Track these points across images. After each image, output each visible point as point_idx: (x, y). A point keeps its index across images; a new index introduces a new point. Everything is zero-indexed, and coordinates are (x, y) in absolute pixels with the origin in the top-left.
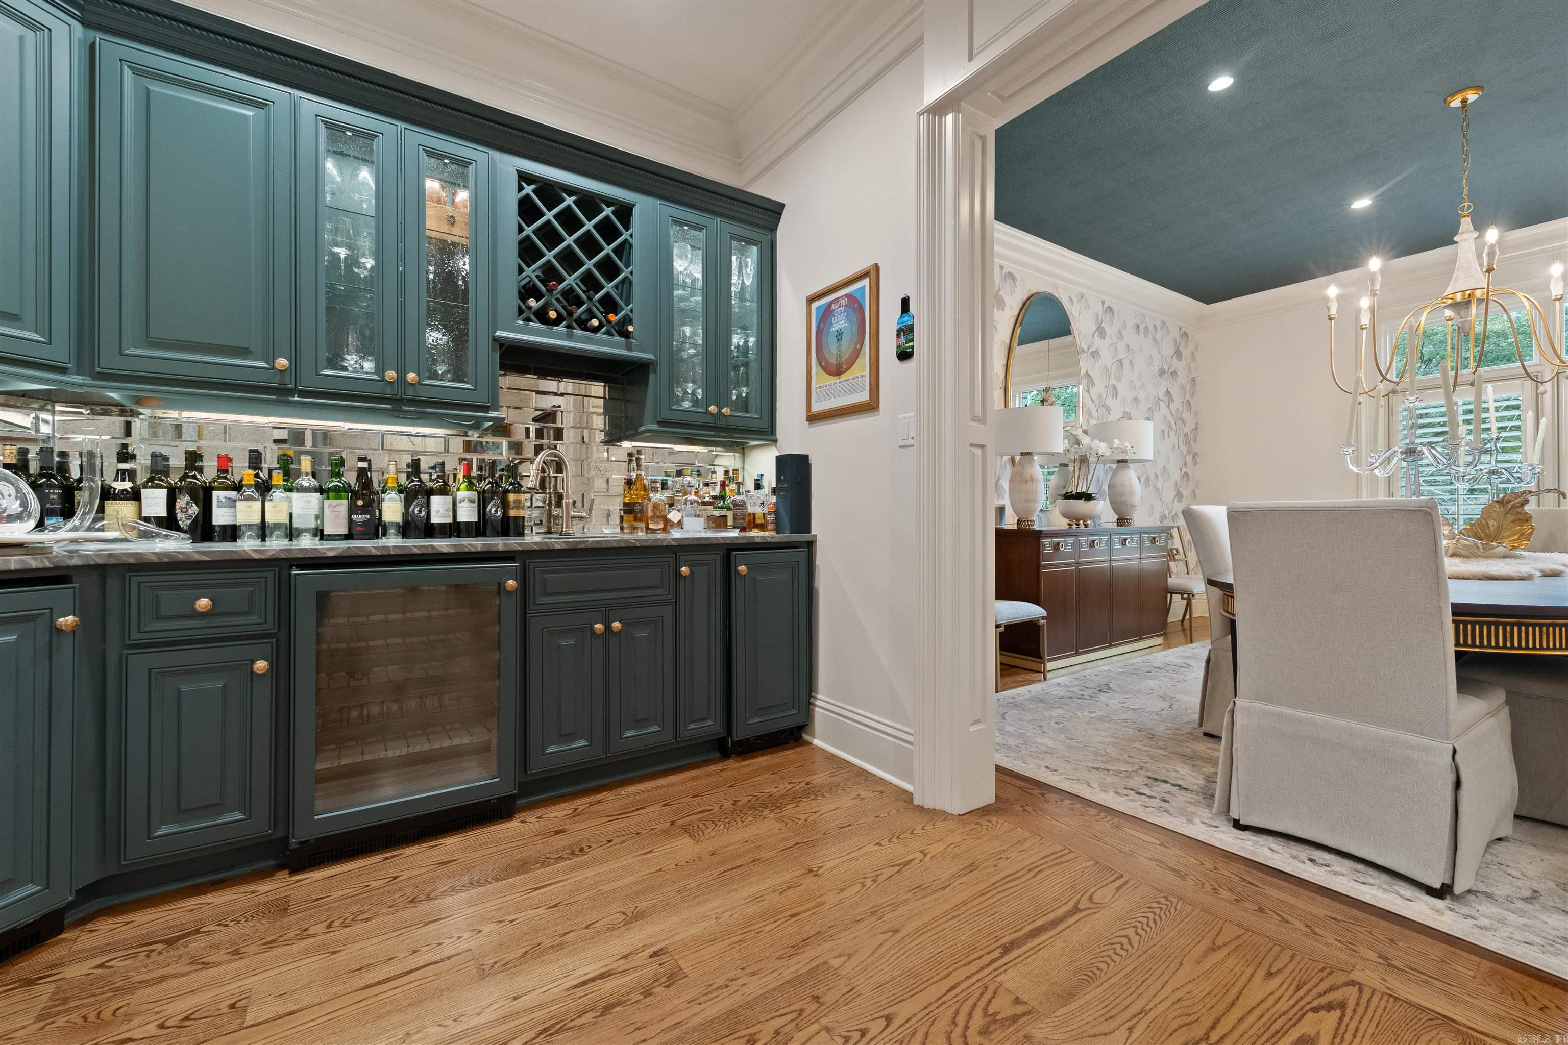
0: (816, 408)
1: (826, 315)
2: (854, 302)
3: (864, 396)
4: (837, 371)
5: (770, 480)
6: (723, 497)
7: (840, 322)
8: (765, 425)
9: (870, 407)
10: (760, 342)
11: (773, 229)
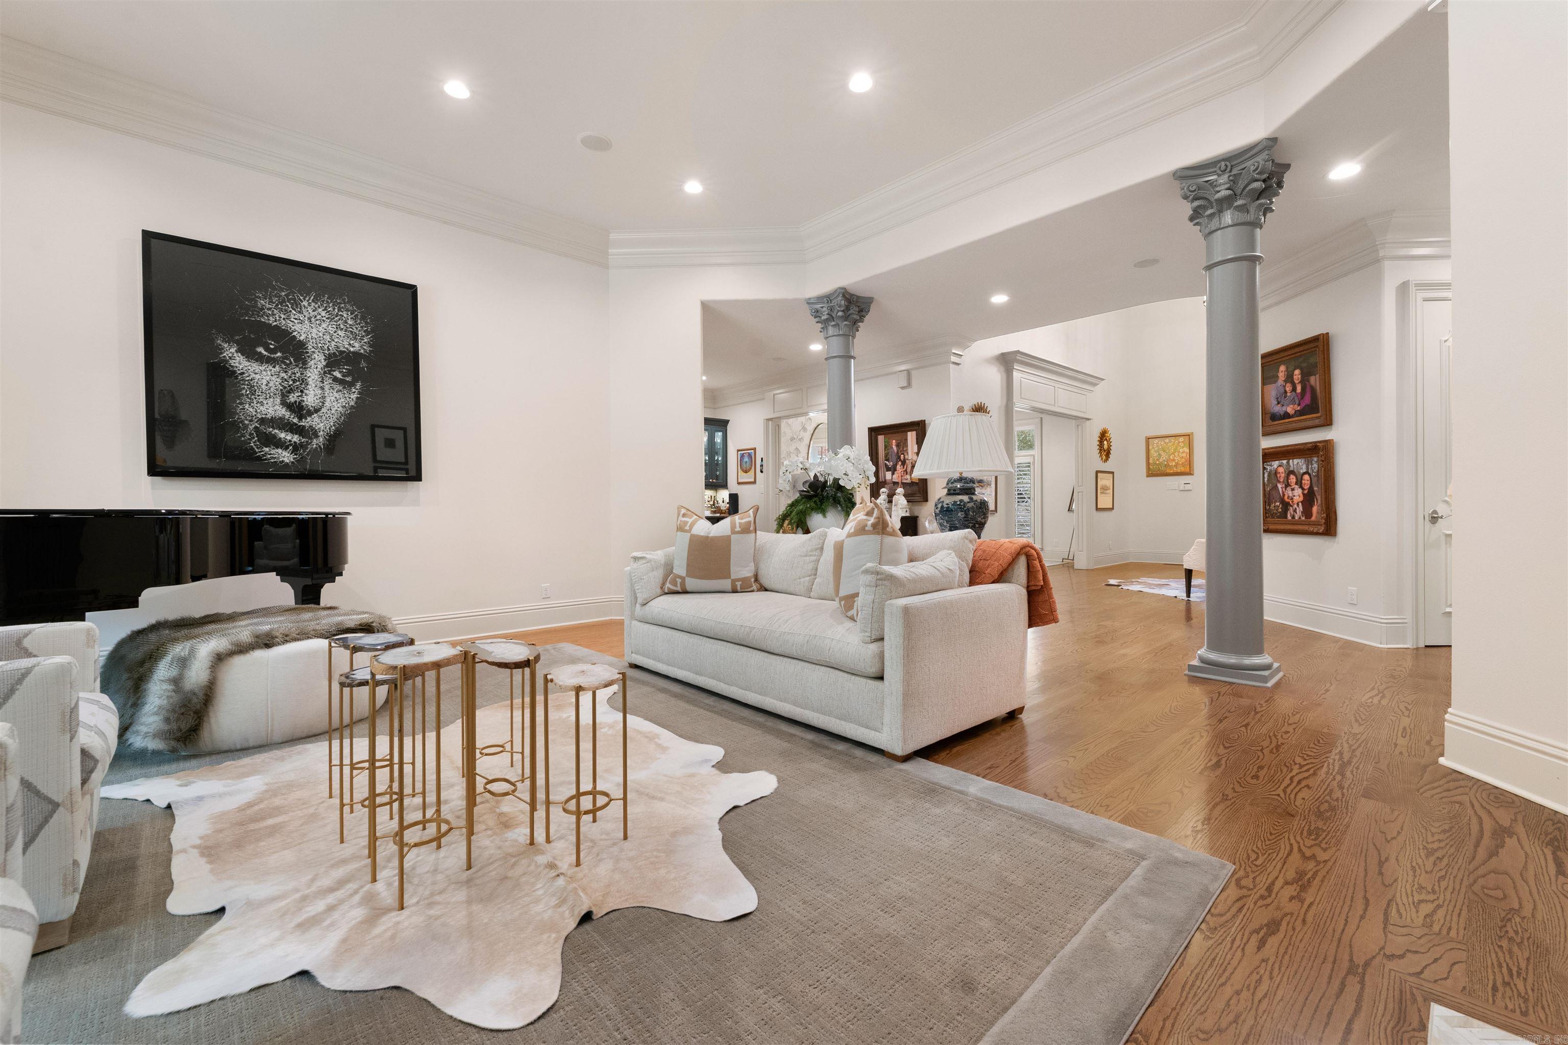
0: (739, 481)
1: (742, 456)
2: (750, 455)
3: (753, 480)
4: (746, 472)
5: (727, 500)
6: (714, 505)
7: (746, 459)
8: (724, 483)
9: (754, 482)
10: (723, 459)
11: (726, 426)
